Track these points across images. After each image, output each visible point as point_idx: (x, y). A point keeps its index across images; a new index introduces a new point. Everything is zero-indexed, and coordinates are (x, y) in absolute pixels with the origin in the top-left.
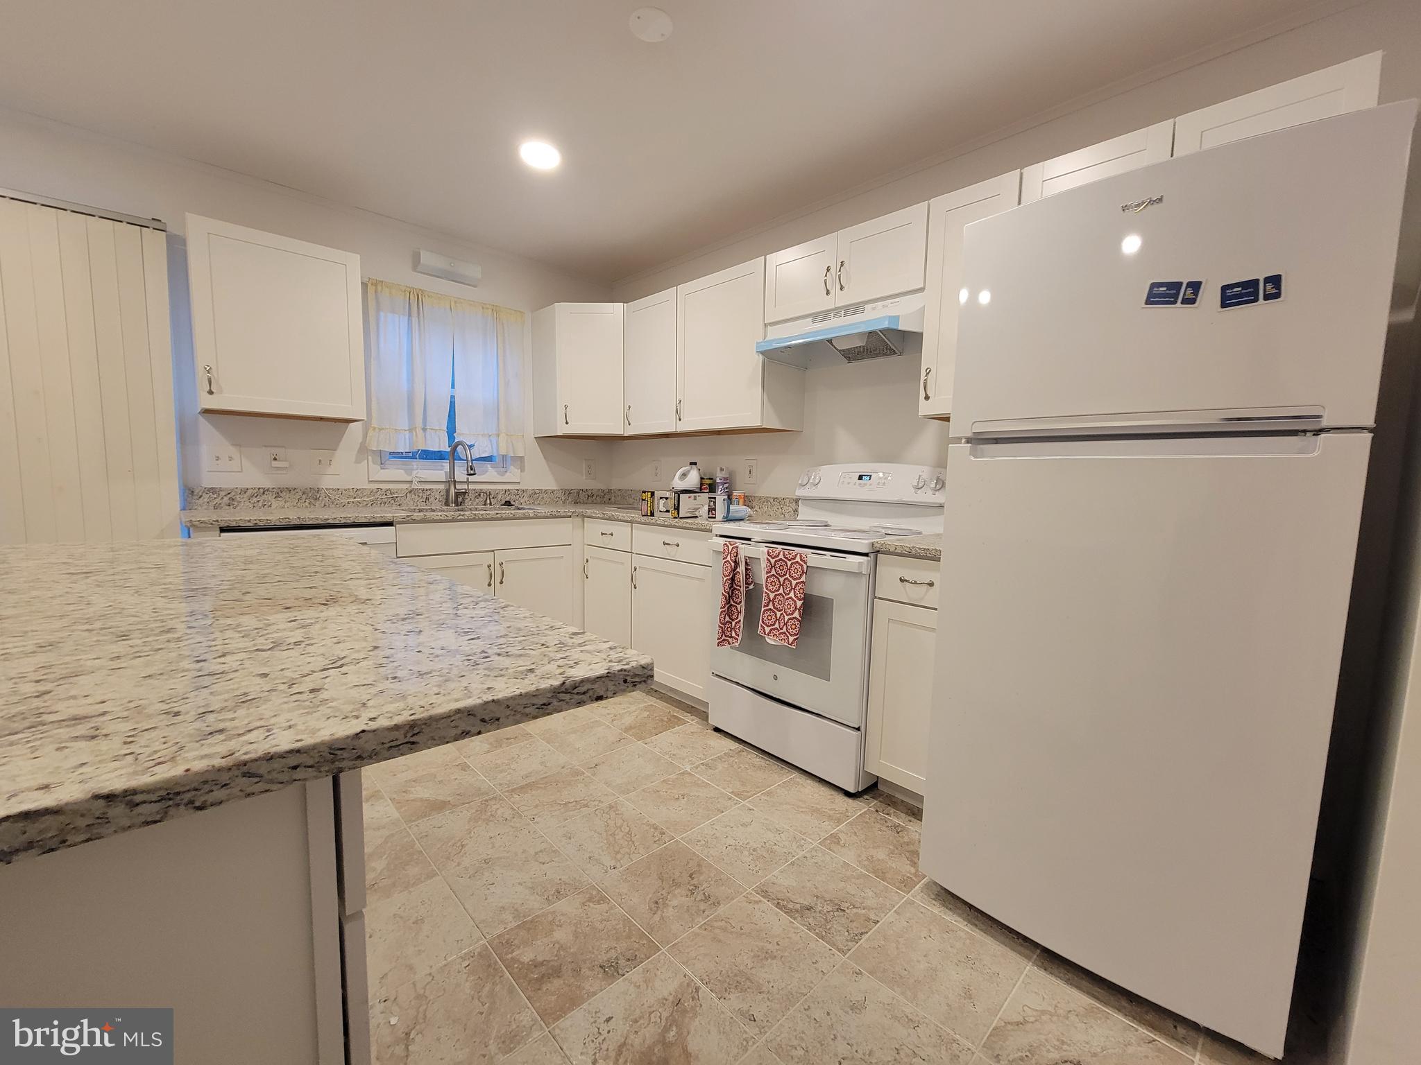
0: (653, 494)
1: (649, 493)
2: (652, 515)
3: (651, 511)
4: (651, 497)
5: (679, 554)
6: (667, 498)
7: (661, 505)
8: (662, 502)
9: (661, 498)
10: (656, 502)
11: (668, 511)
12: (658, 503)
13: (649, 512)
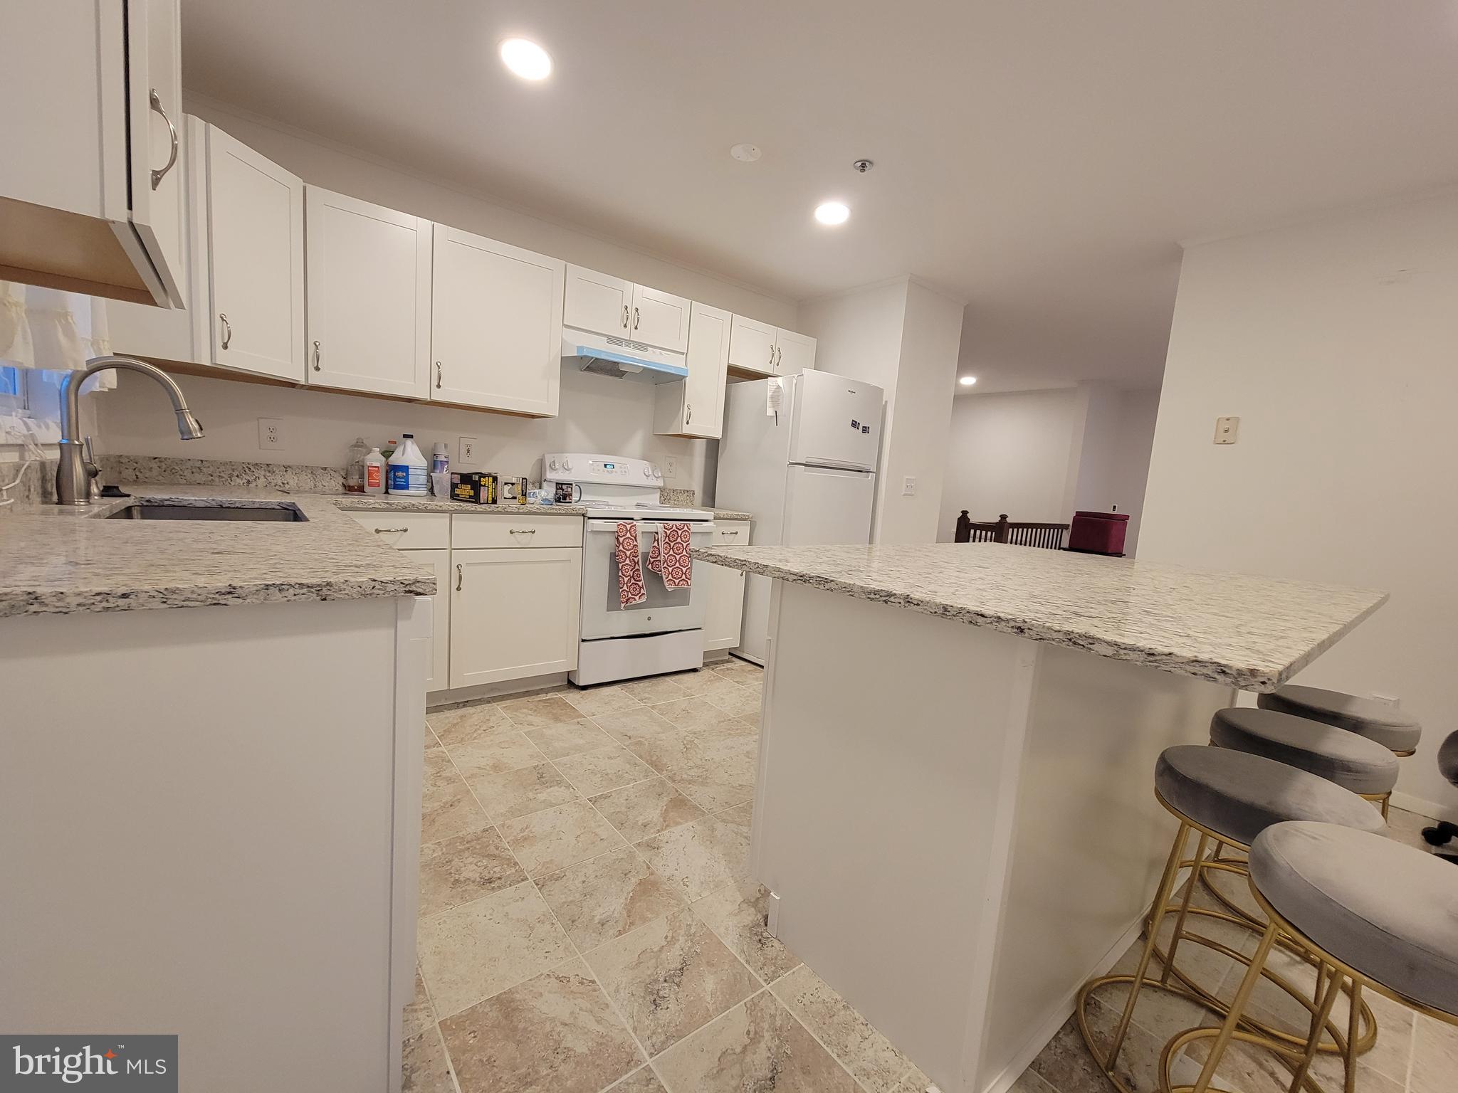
0: (495, 479)
1: (491, 478)
2: (494, 502)
3: (493, 499)
4: (493, 482)
5: (535, 541)
6: (513, 484)
7: (506, 491)
8: (507, 488)
9: (506, 484)
10: (499, 488)
11: (514, 498)
12: (503, 489)
13: (490, 499)
